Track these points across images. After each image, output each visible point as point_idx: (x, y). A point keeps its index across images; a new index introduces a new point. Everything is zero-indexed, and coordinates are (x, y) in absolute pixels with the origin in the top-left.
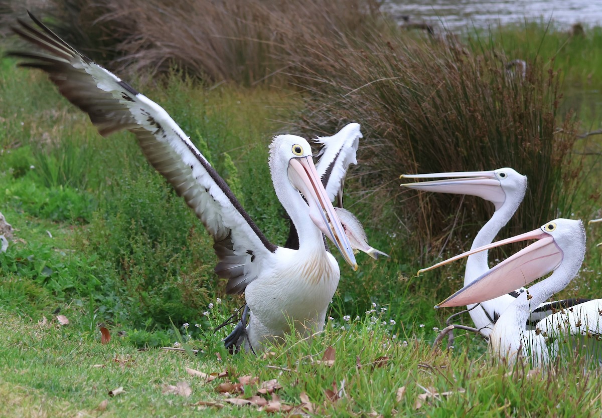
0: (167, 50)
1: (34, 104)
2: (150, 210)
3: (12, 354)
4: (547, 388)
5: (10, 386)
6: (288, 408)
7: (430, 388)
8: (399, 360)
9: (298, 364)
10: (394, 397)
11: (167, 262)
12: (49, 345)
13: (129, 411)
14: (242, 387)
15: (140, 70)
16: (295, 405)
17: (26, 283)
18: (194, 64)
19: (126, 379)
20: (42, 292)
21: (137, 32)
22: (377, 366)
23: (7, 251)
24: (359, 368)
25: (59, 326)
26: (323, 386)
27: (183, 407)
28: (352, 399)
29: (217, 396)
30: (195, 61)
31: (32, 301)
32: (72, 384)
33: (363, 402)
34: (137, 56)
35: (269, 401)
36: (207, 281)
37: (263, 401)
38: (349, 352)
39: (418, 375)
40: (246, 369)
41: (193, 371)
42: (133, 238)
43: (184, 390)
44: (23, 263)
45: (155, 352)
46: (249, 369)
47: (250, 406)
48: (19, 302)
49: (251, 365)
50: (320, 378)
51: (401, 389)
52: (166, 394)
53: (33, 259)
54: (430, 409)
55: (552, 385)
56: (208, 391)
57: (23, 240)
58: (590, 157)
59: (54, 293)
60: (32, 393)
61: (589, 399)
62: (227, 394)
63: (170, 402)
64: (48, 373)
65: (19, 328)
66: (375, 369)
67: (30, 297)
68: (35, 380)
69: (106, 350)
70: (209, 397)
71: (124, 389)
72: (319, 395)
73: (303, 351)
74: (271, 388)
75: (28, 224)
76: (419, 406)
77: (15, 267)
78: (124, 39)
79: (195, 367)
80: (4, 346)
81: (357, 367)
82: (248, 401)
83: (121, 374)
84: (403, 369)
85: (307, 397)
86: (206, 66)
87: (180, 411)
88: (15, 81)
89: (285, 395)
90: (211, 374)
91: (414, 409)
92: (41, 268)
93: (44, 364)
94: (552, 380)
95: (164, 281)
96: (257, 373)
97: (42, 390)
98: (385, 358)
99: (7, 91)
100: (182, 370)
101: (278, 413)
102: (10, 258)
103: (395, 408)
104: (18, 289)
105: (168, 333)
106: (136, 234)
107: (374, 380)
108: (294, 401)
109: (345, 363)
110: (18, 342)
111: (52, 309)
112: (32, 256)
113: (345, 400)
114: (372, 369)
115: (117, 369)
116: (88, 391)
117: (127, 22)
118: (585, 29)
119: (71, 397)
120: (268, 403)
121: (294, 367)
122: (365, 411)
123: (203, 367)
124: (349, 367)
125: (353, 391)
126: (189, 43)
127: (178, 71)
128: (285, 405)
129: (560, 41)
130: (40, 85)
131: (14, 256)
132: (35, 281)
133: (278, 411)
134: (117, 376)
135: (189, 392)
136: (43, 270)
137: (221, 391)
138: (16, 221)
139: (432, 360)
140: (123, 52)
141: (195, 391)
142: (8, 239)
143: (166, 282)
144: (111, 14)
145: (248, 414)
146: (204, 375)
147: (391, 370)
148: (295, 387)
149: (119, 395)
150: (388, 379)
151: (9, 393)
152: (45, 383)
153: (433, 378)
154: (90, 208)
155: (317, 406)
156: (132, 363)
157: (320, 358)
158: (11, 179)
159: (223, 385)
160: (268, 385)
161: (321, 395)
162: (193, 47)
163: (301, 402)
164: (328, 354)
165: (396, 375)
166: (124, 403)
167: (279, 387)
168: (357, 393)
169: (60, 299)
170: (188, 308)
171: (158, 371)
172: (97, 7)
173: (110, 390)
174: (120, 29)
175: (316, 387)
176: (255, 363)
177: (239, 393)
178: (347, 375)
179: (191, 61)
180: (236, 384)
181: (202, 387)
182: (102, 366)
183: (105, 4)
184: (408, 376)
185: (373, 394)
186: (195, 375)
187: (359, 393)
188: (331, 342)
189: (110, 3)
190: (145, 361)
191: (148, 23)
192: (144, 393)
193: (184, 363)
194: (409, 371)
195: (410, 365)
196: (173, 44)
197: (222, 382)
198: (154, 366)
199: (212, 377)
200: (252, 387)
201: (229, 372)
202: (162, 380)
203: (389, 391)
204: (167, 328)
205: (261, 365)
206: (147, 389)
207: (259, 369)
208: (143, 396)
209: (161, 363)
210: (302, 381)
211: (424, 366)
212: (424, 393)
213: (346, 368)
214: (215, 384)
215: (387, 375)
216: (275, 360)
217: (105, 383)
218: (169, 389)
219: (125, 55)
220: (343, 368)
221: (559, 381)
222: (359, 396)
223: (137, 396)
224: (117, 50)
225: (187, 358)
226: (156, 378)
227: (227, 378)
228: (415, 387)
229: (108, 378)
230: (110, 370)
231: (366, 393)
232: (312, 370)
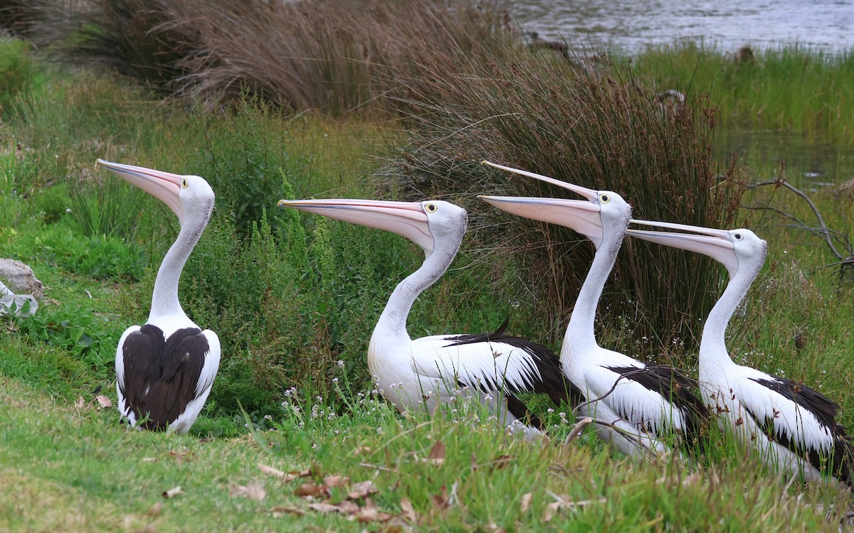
0: (239, 69)
1: (71, 131)
2: (216, 267)
3: (43, 444)
4: (709, 499)
5: (40, 483)
6: (386, 517)
7: (563, 496)
8: (524, 460)
9: (398, 462)
10: (518, 506)
11: (235, 331)
12: (89, 432)
13: (187, 517)
14: (328, 490)
15: (204, 92)
16: (395, 513)
17: (60, 355)
18: (272, 87)
19: (184, 477)
20: (78, 366)
21: (201, 46)
22: (497, 466)
23: (37, 314)
24: (475, 469)
25: (99, 408)
26: (430, 490)
27: (254, 513)
28: (466, 508)
29: (298, 501)
30: (272, 82)
31: (67, 376)
32: (117, 482)
33: (479, 512)
34: (200, 75)
35: (363, 509)
36: (284, 356)
37: (355, 507)
38: (463, 448)
39: (549, 478)
40: (334, 467)
41: (268, 469)
42: (194, 301)
43: (256, 492)
44: (56, 330)
45: (220, 443)
46: (337, 468)
47: (339, 514)
48: (50, 378)
49: (340, 462)
50: (426, 480)
51: (527, 497)
52: (234, 496)
53: (69, 324)
54: (563, 523)
55: (714, 496)
56: (286, 494)
57: (56, 301)
58: (760, 212)
59: (94, 368)
60: (67, 492)
61: (761, 513)
62: (310, 498)
63: (239, 507)
64: (88, 468)
65: (51, 410)
66: (496, 472)
67: (64, 372)
68: (71, 476)
69: (159, 441)
70: (288, 501)
71: (182, 489)
72: (424, 502)
73: (405, 446)
74: (365, 492)
75: (62, 281)
76: (549, 517)
77: (46, 335)
78: (185, 54)
79: (269, 463)
80: (33, 432)
81: (472, 468)
82: (335, 508)
83: (178, 470)
84: (530, 471)
85: (409, 503)
86: (286, 90)
87: (252, 517)
88: (49, 103)
89: (382, 501)
90: (290, 473)
91: (542, 521)
92: (79, 336)
93: (83, 456)
94: (715, 489)
95: (231, 355)
96: (347, 473)
97: (80, 488)
98: (507, 457)
99: (39, 115)
100: (254, 467)
101: (373, 524)
102: (40, 323)
103: (519, 520)
104: (50, 362)
105: (235, 420)
106: (198, 296)
107: (494, 484)
108: (393, 508)
109: (458, 463)
110: (50, 428)
111: (91, 388)
112: (68, 321)
113: (457, 509)
114: (491, 470)
115: (174, 464)
116: (137, 491)
117: (188, 33)
118: (754, 53)
119: (116, 498)
120: (360, 511)
121: (393, 466)
122: (481, 522)
123: (279, 463)
124: (462, 468)
125: (465, 496)
126: (266, 61)
127: (251, 94)
128: (382, 514)
129: (725, 68)
130: (80, 109)
131: (44, 321)
132: (71, 352)
133: (373, 521)
134: (174, 472)
135: (262, 495)
136: (81, 339)
137: (302, 494)
138: (47, 278)
139: (565, 461)
140: (184, 69)
141: (270, 493)
142: (37, 299)
143: (234, 356)
144: (169, 23)
145: (336, 524)
146: (281, 473)
147: (515, 472)
148: (394, 491)
149: (176, 496)
150: (510, 483)
151: (39, 491)
152: (84, 479)
153: (567, 482)
154: (140, 263)
155: (421, 516)
156: (191, 457)
157: (426, 455)
158: (42, 224)
159: (304, 486)
160: (362, 488)
161: (427, 501)
162: (270, 66)
163: (402, 510)
164: (436, 450)
165: (521, 479)
166: (182, 506)
167: (375, 490)
168: (471, 501)
169: (101, 375)
170: (260, 389)
171: (224, 467)
172: (150, 15)
173: (164, 490)
174: (180, 42)
175: (421, 491)
176: (345, 459)
177: (325, 496)
178: (459, 477)
179: (268, 83)
180: (321, 485)
181: (279, 489)
182: (153, 459)
183: (160, 10)
184: (536, 481)
185: (492, 502)
186: (270, 472)
187: (474, 501)
188: (440, 436)
189: (166, 9)
190: (207, 453)
191: (215, 35)
192: (206, 494)
193: (256, 458)
194: (537, 474)
195: (537, 466)
196: (245, 62)
197: (303, 483)
198: (219, 461)
199: (291, 476)
200: (341, 490)
201: (312, 470)
202: (229, 478)
203: (512, 497)
204: (234, 413)
205: (352, 462)
206: (210, 490)
207: (351, 467)
208: (206, 499)
209: (228, 457)
210: (404, 484)
211: (555, 467)
212: (555, 501)
213: (459, 467)
214: (294, 485)
215: (509, 478)
216: (370, 457)
217: (159, 481)
218: (238, 490)
219: (186, 73)
220: (455, 468)
221: (724, 490)
222: (474, 504)
223: (197, 498)
224: (176, 68)
225: (259, 452)
226: (222, 476)
227: (310, 477)
228: (544, 493)
229: (162, 474)
230: (165, 465)
231: (483, 500)
232: (416, 470)
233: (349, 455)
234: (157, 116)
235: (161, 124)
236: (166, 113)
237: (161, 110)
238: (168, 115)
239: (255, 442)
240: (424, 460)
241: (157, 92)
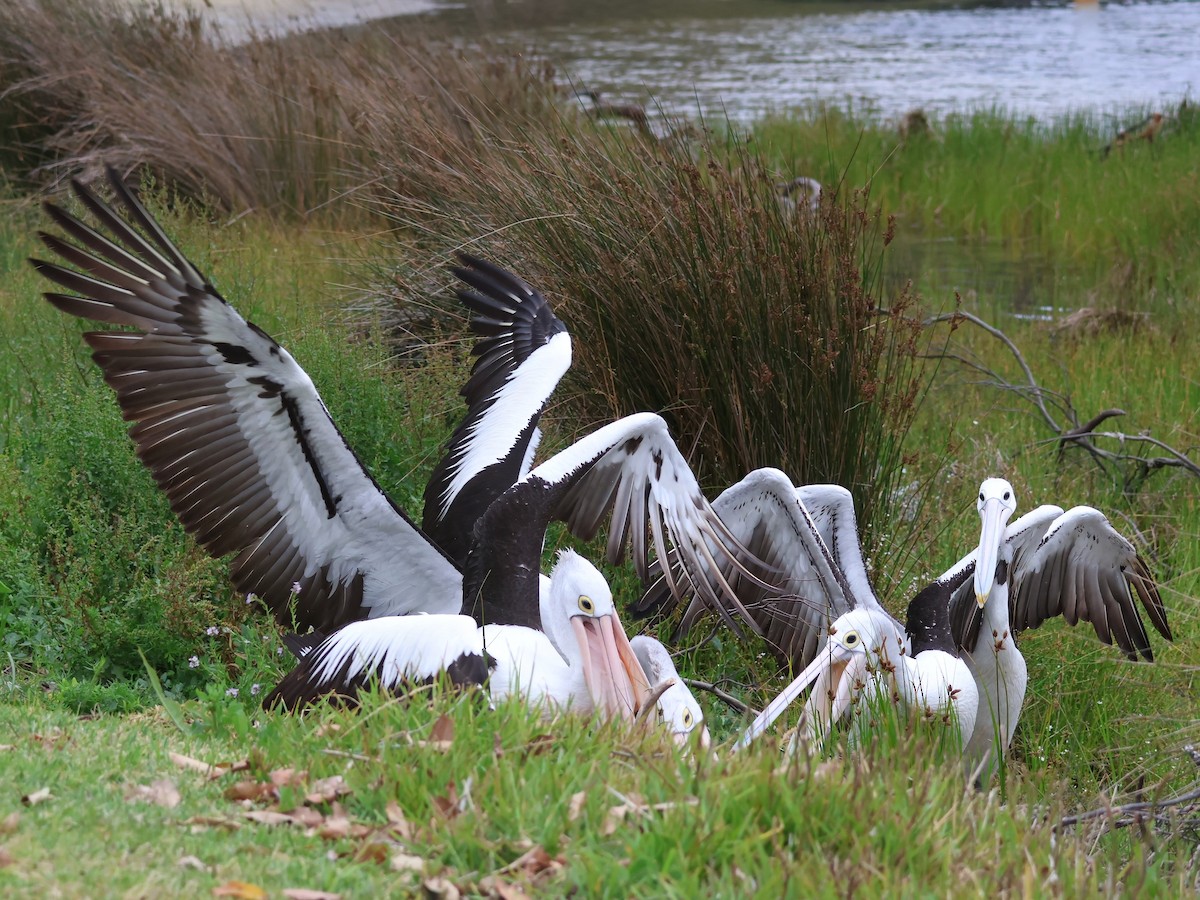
0: (141, 149)
2: (106, 453)
4: (853, 798)
6: (364, 830)
7: (633, 795)
8: (575, 741)
9: (382, 746)
10: (564, 811)
11: (136, 551)
13: (59, 834)
14: (276, 791)
16: (377, 825)
18: (192, 176)
19: (56, 774)
21: (84, 115)
22: (532, 752)
24: (499, 756)
26: (430, 789)
27: (162, 827)
28: (485, 815)
29: (229, 807)
30: (193, 170)
33: (505, 821)
34: (82, 159)
35: (328, 818)
36: (212, 588)
37: (316, 816)
38: (481, 725)
39: (611, 770)
40: (285, 756)
41: (184, 759)
42: (74, 505)
43: (165, 795)
45: (111, 720)
46: (289, 757)
47: (292, 827)
49: (293, 748)
50: (424, 774)
51: (578, 798)
52: (132, 802)
54: (632, 836)
55: (861, 793)
56: (212, 797)
58: (936, 361)
61: (932, 819)
62: (247, 803)
63: (139, 817)
66: (530, 759)
69: (17, 718)
70: (213, 809)
71: (51, 792)
72: (422, 807)
73: (393, 722)
74: (331, 793)
76: (611, 829)
78: (60, 128)
79: (186, 751)
81: (494, 755)
82: (286, 817)
83: (45, 763)
84: (584, 758)
85: (399, 810)
86: (214, 181)
87: (158, 834)
89: (358, 806)
90: (218, 766)
91: (601, 834)
94: (863, 783)
95: (130, 587)
96: (305, 764)
98: (548, 738)
100: (163, 757)
101: (344, 841)
103: (566, 833)
105: (136, 686)
106: (79, 497)
107: (527, 779)
108: (374, 818)
109: (473, 747)
113: (472, 818)
114: (524, 758)
115: (39, 754)
117: (64, 95)
118: (929, 122)
120: (324, 821)
121: (375, 753)
122: (508, 837)
123: (202, 751)
124: (479, 754)
125: (486, 800)
126: (184, 136)
127: (157, 188)
128: (358, 827)
129: (884, 144)
133: (344, 836)
134: (39, 768)
135: (173, 799)
137: (235, 797)
139: (637, 743)
140: (58, 151)
141: (187, 796)
143: (135, 588)
144: (36, 79)
145: (287, 842)
146: (204, 766)
147: (560, 761)
148: (376, 791)
149: (42, 803)
150: (553, 777)
153: (638, 775)
155: (417, 828)
156: (66, 742)
157: (425, 736)
159: (239, 785)
160: (326, 786)
161: (426, 806)
162: (190, 144)
163: (388, 819)
164: (440, 730)
165: (569, 770)
166: (51, 819)
167: (347, 791)
168: (493, 804)
170: (175, 638)
171: (117, 757)
172: (9, 65)
173: (24, 794)
174: (51, 109)
175: (417, 790)
176: (301, 744)
177: (271, 800)
178: (475, 768)
179: (187, 171)
180: (264, 784)
181: (200, 790)
182: (9, 746)
183: (24, 59)
184: (592, 771)
185: (524, 806)
186: (188, 765)
187: (497, 804)
188: (447, 708)
189: (33, 57)
190: (92, 737)
191: (105, 97)
192: (89, 800)
193: (166, 743)
194: (594, 763)
195: (595, 751)
196: (152, 138)
197: (238, 780)
198: (109, 748)
199: (219, 771)
200: (295, 790)
201: (252, 761)
202: (124, 774)
203: (555, 800)
204: (135, 676)
205: (313, 748)
206: (95, 793)
207: (310, 756)
208: (88, 806)
209: (123, 743)
210: (391, 780)
211: (621, 752)
212: (621, 804)
213: (474, 755)
214: (224, 783)
215: (551, 769)
216: (340, 740)
217: (16, 780)
218: (137, 792)
219: (61, 157)
220: (468, 755)
221: (876, 784)
222: (498, 810)
223: (76, 805)
224: (45, 149)
225: (171, 733)
226: (112, 771)
227: (247, 772)
228: (604, 791)
229: (22, 770)
230: (25, 756)
231: (511, 803)
232: (409, 760)
233: (308, 736)
234: (17, 222)
235: (23, 235)
236: (31, 218)
237: (23, 213)
238: (34, 220)
239: (166, 720)
240: (422, 743)
241: (17, 185)
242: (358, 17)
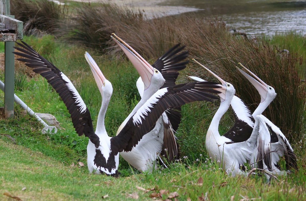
1: (69, 67)
3: (59, 180)
4: (298, 197)
5: (58, 194)
7: (245, 196)
8: (232, 183)
9: (186, 185)
10: (229, 200)
12: (75, 175)
14: (161, 195)
15: (116, 53)
17: (65, 148)
18: (140, 50)
19: (110, 191)
20: (72, 152)
22: (222, 186)
23: (57, 133)
24: (214, 187)
25: (79, 167)
26: (197, 195)
29: (150, 199)
30: (140, 49)
31: (68, 155)
32: (86, 193)
34: (115, 47)
38: (209, 180)
39: (240, 190)
40: (163, 187)
41: (140, 188)
43: (135, 196)
44: (64, 139)
45: (122, 179)
46: (164, 187)
48: (62, 156)
49: (165, 185)
50: (196, 191)
51: (233, 197)
52: (127, 198)
53: (68, 137)
55: (300, 196)
56: (146, 197)
57: (64, 128)
59: (77, 152)
60: (68, 197)
62: (154, 198)
64: (75, 188)
65: (62, 167)
66: (221, 188)
67: (67, 154)
68: (69, 191)
69: (100, 178)
70: (147, 199)
71: (109, 195)
72: (196, 199)
73: (188, 179)
74: (174, 196)
75: (66, 121)
77: (60, 140)
78: (109, 39)
79: (140, 186)
80: (55, 176)
81: (213, 187)
83: (107, 189)
84: (234, 188)
85: (190, 200)
86: (145, 51)
88: (61, 57)
89: (181, 199)
90: (147, 189)
93: (73, 184)
94: (300, 194)
96: (168, 189)
97: (72, 195)
98: (225, 183)
99: (57, 62)
100: (135, 187)
102: (58, 136)
104: (62, 150)
105: (128, 170)
106: (114, 126)
107: (220, 193)
109: (207, 185)
110: (62, 174)
111: (77, 159)
112: (68, 135)
114: (219, 188)
115: (106, 186)
116: (93, 196)
117: (110, 31)
119: (85, 199)
121: (184, 186)
123: (144, 186)
124: (209, 187)
125: (210, 197)
126: (138, 41)
129: (304, 41)
130: (72, 59)
131: (60, 135)
132: (69, 146)
134: (106, 190)
135: (137, 197)
136: (73, 142)
137: (152, 196)
138: (61, 120)
139: (246, 184)
140: (109, 45)
141: (140, 196)
142: (57, 128)
144: (104, 28)
146: (144, 189)
147: (228, 188)
148: (185, 195)
149: (106, 198)
150: (226, 192)
151: (58, 197)
152: (74, 192)
153: (247, 192)
154: (94, 114)
156: (112, 184)
157: (196, 182)
158: (59, 101)
160: (173, 194)
161: (197, 199)
162: (140, 43)
164: (200, 180)
165: (230, 190)
167: (178, 195)
168: (212, 198)
169: (80, 155)
171: (124, 187)
172: (97, 25)
173: (102, 196)
174: (107, 35)
175: (194, 195)
176: (167, 184)
177: (160, 197)
178: (208, 190)
179: (139, 49)
180: (158, 194)
181: (143, 195)
182: (99, 185)
183: (101, 23)
184: (236, 191)
185: (220, 199)
186: (140, 189)
187: (213, 198)
188: (201, 175)
189: (103, 23)
190: (118, 183)
191: (120, 32)
192: (117, 197)
193: (135, 184)
194: (236, 189)
195: (236, 186)
196: (131, 41)
197: (152, 193)
198: (122, 185)
199: (148, 190)
200: (166, 195)
201: (155, 188)
202: (126, 191)
203: (227, 197)
204: (127, 168)
205: (170, 185)
206: (119, 196)
207: (169, 187)
208: (117, 199)
209: (125, 184)
210: (188, 193)
211: (242, 186)
212: (243, 198)
213: (208, 187)
214: (149, 193)
215: (226, 190)
216: (176, 183)
217: (100, 193)
218: (129, 195)
219: (110, 46)
220: (206, 187)
221: (304, 194)
222: (214, 200)
223: (115, 199)
224: (106, 44)
225: (136, 182)
226: (123, 191)
227: (154, 191)
228: (239, 195)
229: (102, 190)
230: (102, 187)
231: (217, 198)
232: (192, 188)
233: (168, 182)
234: (99, 61)
235: (101, 64)
236: (103, 60)
237: (101, 59)
238: (103, 61)
239: (135, 178)
240: (195, 184)
241: (100, 53)
242: (179, 12)
